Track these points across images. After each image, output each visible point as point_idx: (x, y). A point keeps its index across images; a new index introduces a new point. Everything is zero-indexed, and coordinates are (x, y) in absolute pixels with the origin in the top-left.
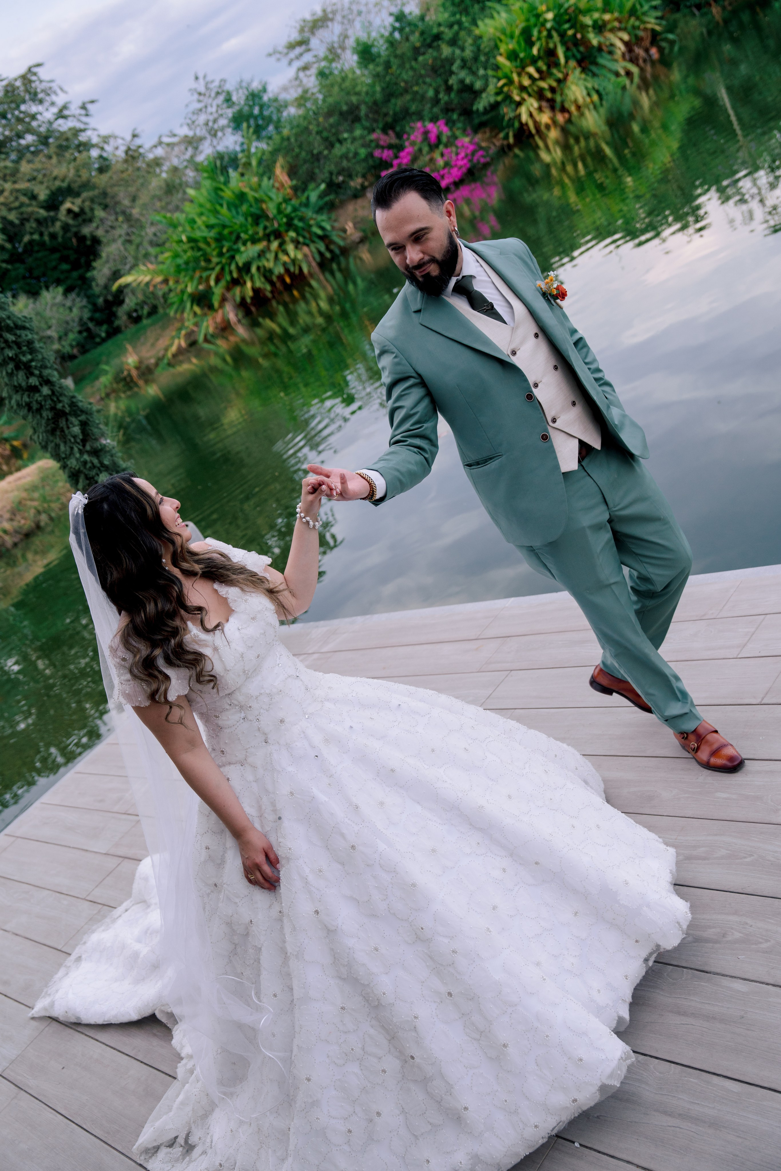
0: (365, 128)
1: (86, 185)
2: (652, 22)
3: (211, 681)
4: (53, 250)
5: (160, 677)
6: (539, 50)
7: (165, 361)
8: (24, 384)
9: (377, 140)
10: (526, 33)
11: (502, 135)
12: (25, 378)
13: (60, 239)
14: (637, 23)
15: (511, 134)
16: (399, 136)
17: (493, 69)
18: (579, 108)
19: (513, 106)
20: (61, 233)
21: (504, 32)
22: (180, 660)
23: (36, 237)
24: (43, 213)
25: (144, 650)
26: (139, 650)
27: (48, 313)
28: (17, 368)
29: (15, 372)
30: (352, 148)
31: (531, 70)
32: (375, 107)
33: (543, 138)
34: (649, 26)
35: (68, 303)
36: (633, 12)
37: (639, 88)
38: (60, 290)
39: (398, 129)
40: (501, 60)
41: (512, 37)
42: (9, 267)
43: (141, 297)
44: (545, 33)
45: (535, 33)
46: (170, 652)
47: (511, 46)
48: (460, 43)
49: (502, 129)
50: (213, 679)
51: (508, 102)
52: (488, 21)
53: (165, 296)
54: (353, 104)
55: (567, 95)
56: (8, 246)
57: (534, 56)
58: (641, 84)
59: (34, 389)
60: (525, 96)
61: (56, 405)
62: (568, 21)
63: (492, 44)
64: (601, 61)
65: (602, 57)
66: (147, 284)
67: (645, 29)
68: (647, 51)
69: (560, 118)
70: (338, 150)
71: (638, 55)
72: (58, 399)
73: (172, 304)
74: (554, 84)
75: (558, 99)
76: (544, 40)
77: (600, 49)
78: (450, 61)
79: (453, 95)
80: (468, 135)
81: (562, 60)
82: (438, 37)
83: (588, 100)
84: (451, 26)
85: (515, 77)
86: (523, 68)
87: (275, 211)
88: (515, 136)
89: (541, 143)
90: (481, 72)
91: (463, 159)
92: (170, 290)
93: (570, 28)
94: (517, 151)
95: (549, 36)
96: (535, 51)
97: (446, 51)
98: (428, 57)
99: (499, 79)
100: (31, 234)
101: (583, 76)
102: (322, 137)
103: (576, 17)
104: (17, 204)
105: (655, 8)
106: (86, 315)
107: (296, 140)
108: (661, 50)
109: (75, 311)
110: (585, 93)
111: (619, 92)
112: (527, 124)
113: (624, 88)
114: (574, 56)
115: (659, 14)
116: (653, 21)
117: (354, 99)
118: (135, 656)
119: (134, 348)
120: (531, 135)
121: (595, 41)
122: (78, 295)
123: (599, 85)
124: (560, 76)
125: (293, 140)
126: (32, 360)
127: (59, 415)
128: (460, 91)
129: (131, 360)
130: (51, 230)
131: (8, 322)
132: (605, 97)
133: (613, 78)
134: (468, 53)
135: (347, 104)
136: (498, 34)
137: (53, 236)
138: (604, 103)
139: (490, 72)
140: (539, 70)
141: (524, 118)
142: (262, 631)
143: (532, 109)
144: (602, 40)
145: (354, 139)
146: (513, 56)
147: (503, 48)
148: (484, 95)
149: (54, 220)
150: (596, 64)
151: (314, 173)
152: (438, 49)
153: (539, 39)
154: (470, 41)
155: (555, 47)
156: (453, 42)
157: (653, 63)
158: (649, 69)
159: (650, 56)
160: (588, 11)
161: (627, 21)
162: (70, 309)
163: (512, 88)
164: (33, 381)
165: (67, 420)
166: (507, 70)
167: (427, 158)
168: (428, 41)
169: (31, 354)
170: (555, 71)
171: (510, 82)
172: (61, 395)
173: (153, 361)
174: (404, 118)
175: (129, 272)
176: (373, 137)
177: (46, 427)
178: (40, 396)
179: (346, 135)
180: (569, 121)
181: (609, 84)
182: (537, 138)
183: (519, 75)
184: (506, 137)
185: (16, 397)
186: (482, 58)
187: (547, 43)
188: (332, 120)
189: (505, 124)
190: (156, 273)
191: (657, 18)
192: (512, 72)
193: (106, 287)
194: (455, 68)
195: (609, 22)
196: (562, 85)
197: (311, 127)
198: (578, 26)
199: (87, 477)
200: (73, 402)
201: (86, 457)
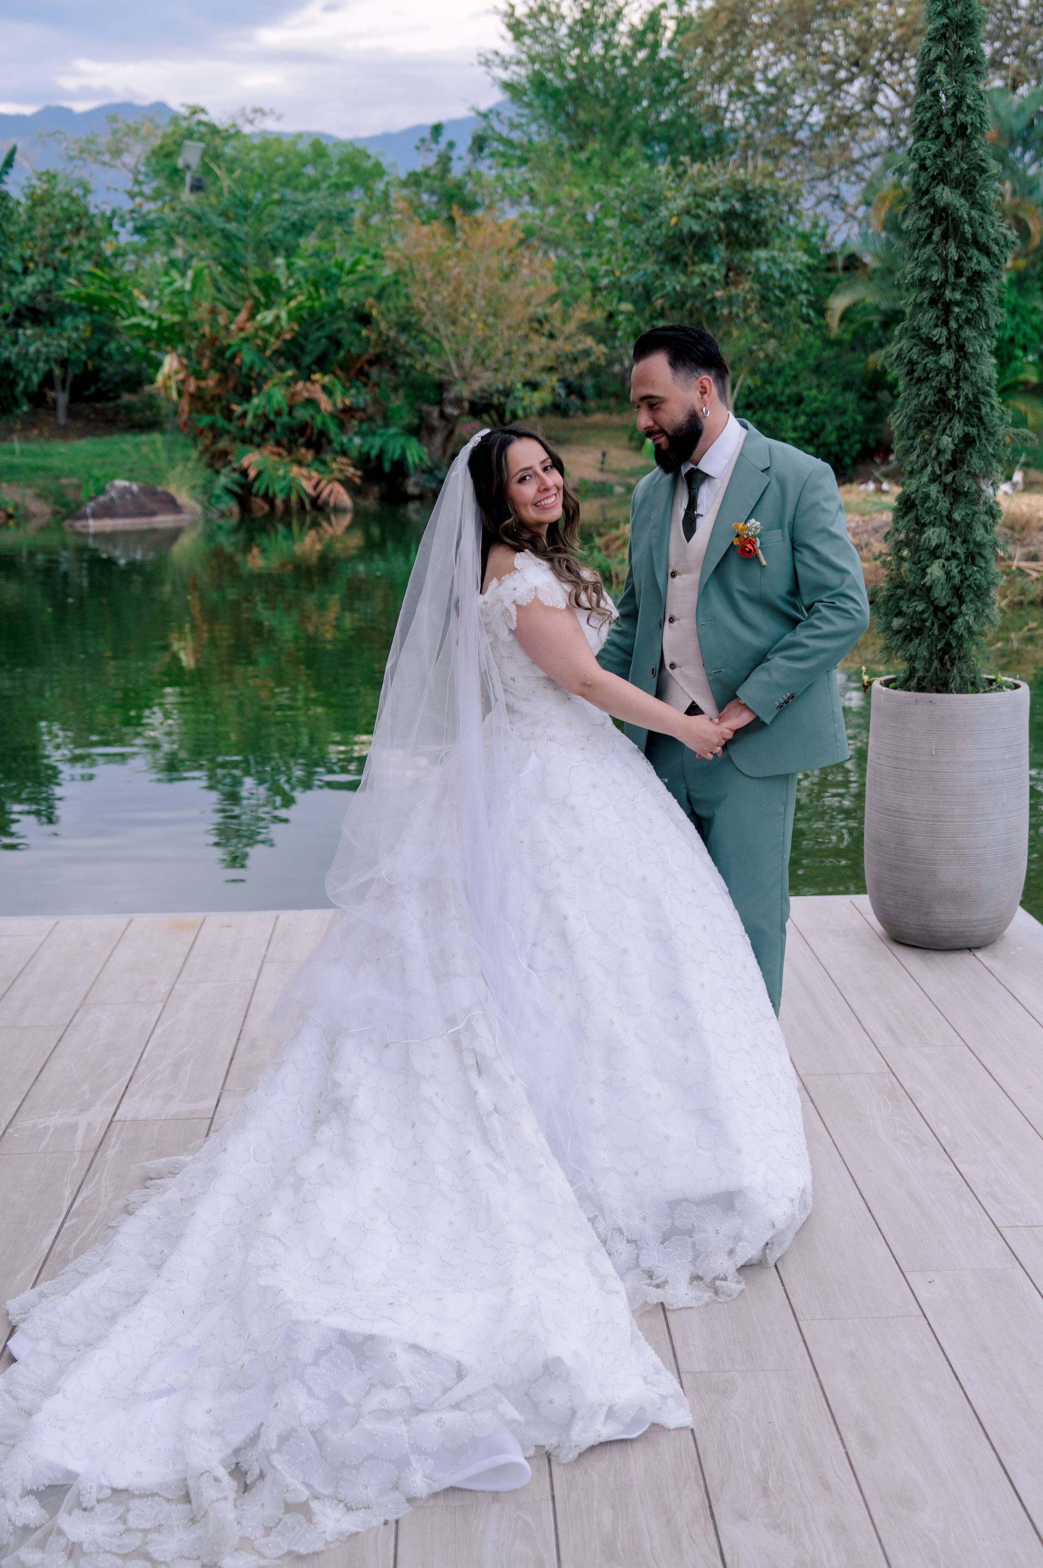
12: (932, 323)
28: (933, 302)
29: (925, 306)
59: (935, 348)
61: (948, 389)
72: (958, 381)
126: (959, 304)
127: (943, 405)
131: (967, 228)
164: (939, 334)
165: (950, 420)
169: (965, 292)
172: (966, 378)
177: (915, 412)
178: (936, 362)
199: (917, 520)
200: (976, 398)
201: (934, 490)
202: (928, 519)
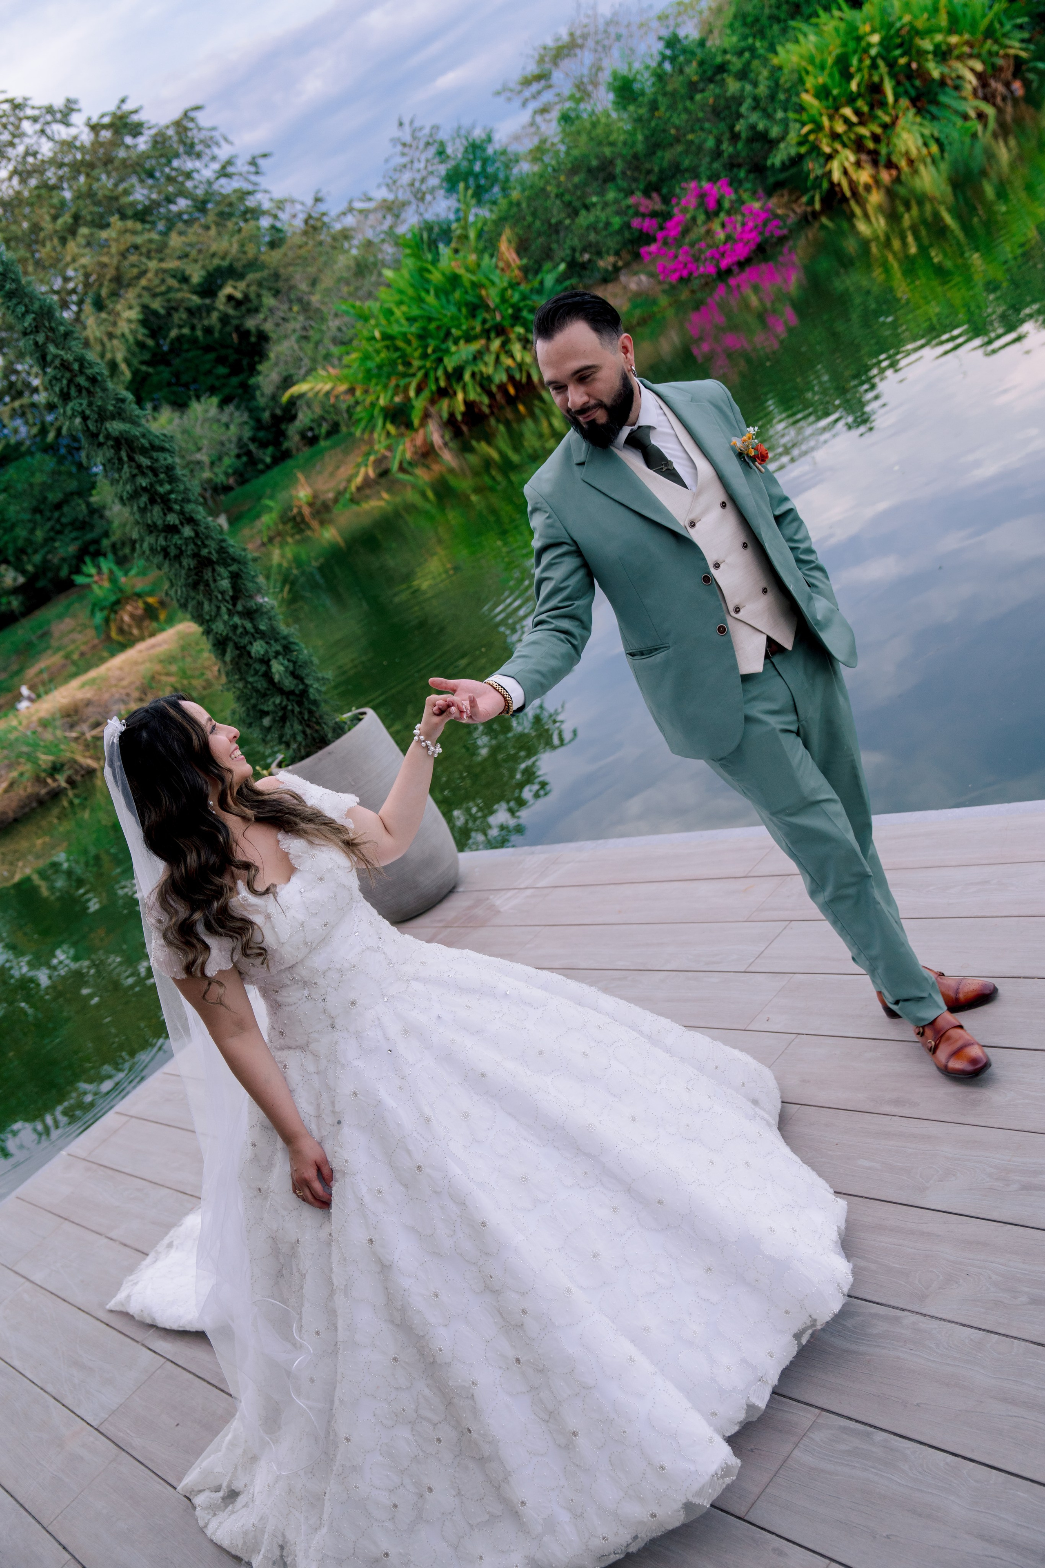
0: (620, 190)
1: (253, 265)
2: (1016, 47)
3: (260, 954)
4: (208, 349)
5: (199, 946)
6: (859, 85)
7: (348, 496)
8: (160, 522)
9: (636, 206)
10: (842, 63)
11: (804, 199)
12: (161, 514)
13: (217, 335)
14: (995, 48)
15: (817, 198)
16: (666, 200)
17: (796, 111)
18: (911, 162)
19: (822, 160)
20: (218, 326)
21: (811, 60)
22: (223, 927)
23: (186, 331)
24: (196, 299)
25: (183, 912)
26: (177, 912)
27: (198, 431)
28: (152, 501)
29: (149, 507)
30: (603, 217)
31: (847, 112)
32: (635, 162)
33: (862, 203)
34: (1012, 52)
35: (225, 418)
36: (989, 33)
37: (995, 136)
38: (215, 400)
39: (665, 191)
40: (807, 98)
41: (822, 67)
42: (150, 370)
43: (318, 411)
44: (868, 62)
45: (855, 62)
46: (211, 918)
47: (821, 80)
48: (752, 75)
49: (805, 191)
50: (263, 953)
51: (814, 154)
52: (790, 46)
53: (350, 410)
54: (605, 158)
55: (895, 145)
56: (150, 342)
57: (852, 92)
58: (998, 131)
59: (172, 530)
60: (838, 146)
61: (200, 551)
62: (901, 45)
63: (795, 76)
64: (943, 99)
65: (945, 93)
66: (327, 394)
67: (1006, 56)
68: (1007, 85)
69: (885, 176)
70: (584, 219)
71: (996, 90)
72: (203, 542)
73: (358, 421)
74: (878, 130)
75: (884, 150)
76: (866, 72)
77: (942, 83)
78: (738, 100)
79: (740, 146)
80: (759, 199)
81: (890, 98)
82: (722, 68)
83: (924, 151)
84: (740, 54)
85: (825, 121)
86: (837, 109)
87: (497, 300)
88: (823, 200)
89: (858, 211)
90: (780, 115)
91: (751, 231)
92: (357, 403)
93: (902, 56)
94: (824, 220)
95: (874, 66)
96: (854, 86)
97: (733, 86)
98: (708, 96)
99: (803, 124)
100: (180, 327)
101: (918, 119)
102: (563, 202)
103: (911, 41)
104: (163, 288)
105: (1021, 27)
106: (247, 433)
107: (529, 206)
108: (1027, 84)
109: (233, 428)
110: (920, 142)
111: (968, 140)
112: (839, 185)
113: (974, 136)
114: (906, 92)
115: (1026, 35)
116: (1017, 44)
117: (607, 151)
118: (171, 918)
119: (307, 477)
120: (844, 199)
121: (935, 71)
122: (238, 408)
123: (940, 131)
124: (887, 119)
125: (524, 205)
126: (171, 492)
127: (204, 563)
128: (750, 140)
129: (303, 493)
130: (206, 322)
131: (144, 441)
132: (947, 148)
133: (959, 122)
134: (762, 90)
135: (597, 157)
136: (804, 64)
137: (208, 331)
138: (946, 155)
139: (791, 115)
140: (857, 113)
141: (837, 176)
142: (332, 895)
143: (847, 164)
144: (946, 70)
145: (606, 205)
146: (823, 93)
147: (810, 82)
148: (782, 145)
149: (210, 309)
150: (937, 103)
151: (550, 249)
152: (723, 82)
153: (859, 70)
154: (765, 73)
155: (882, 80)
156: (743, 75)
157: (1016, 101)
158: (1009, 109)
159: (1012, 92)
160: (929, 32)
161: (982, 46)
162: (227, 426)
163: (820, 135)
164: (172, 519)
165: (214, 570)
166: (814, 112)
167: (702, 230)
168: (709, 73)
169: (170, 483)
170: (879, 113)
171: (819, 128)
172: (207, 537)
173: (331, 495)
174: (673, 176)
175: (304, 379)
176: (630, 201)
177: (186, 579)
178: (180, 538)
179: (594, 199)
180: (898, 180)
181: (954, 130)
182: (853, 203)
183: (831, 118)
184: (811, 202)
185: (149, 540)
186: (782, 96)
187: (871, 75)
188: (576, 179)
189: (809, 184)
190: (340, 379)
191: (1023, 41)
192: (821, 115)
193: (274, 398)
194: (743, 109)
195: (956, 46)
196: (889, 132)
197: (549, 188)
198: (914, 52)
199: (237, 647)
200: (222, 548)
201: (236, 620)
202: (245, 640)
